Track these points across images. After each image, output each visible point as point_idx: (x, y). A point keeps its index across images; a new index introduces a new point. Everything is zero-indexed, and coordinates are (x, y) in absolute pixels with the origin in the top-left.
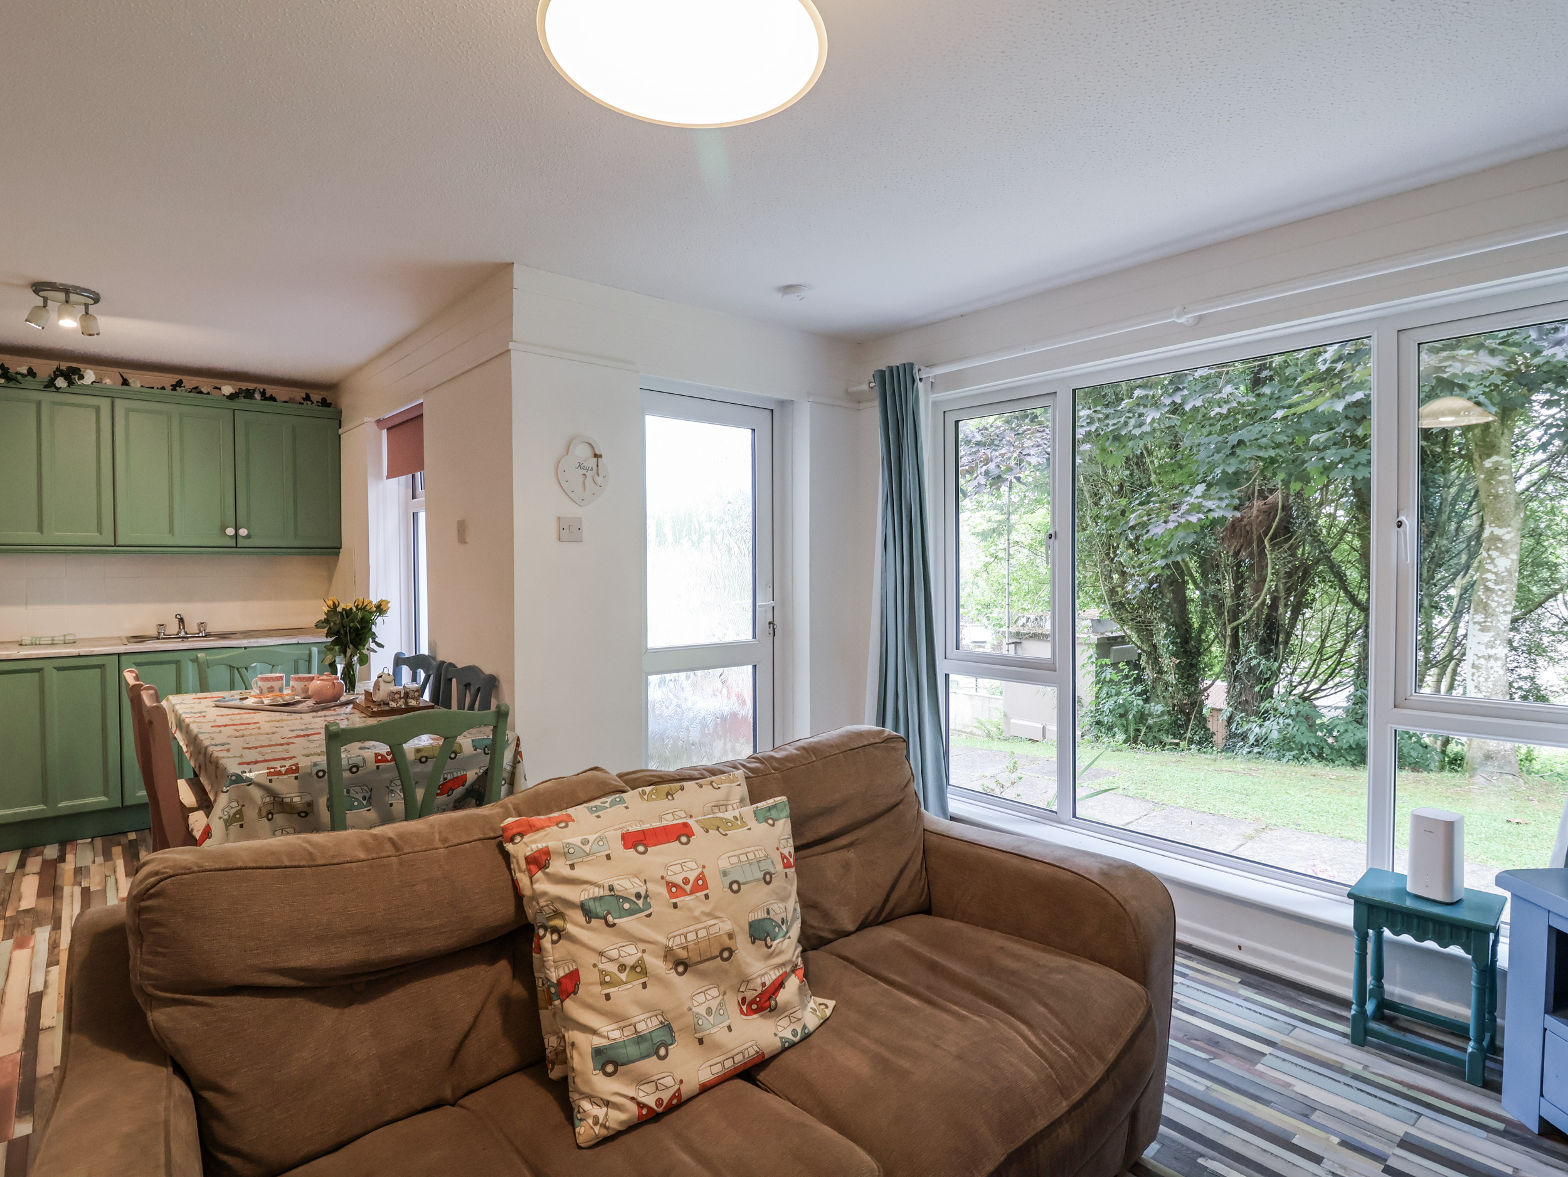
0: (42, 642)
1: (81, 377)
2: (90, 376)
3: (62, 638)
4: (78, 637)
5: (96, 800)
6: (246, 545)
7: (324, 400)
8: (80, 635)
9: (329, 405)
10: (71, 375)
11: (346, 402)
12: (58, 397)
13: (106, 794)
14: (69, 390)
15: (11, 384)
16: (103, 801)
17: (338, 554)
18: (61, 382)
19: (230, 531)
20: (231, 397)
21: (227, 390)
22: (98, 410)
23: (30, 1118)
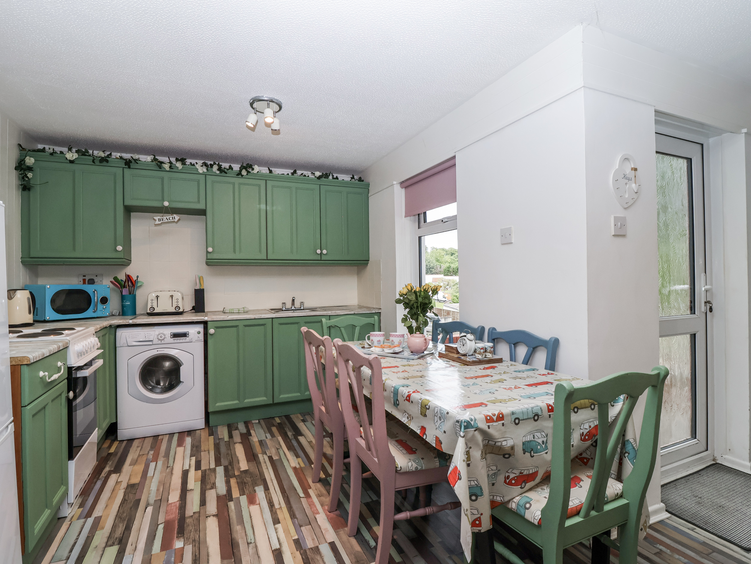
0: (234, 312)
1: (253, 169)
2: (257, 168)
3: (243, 309)
4: (250, 309)
5: (261, 399)
6: (327, 259)
7: (360, 178)
8: (251, 308)
9: (363, 181)
10: (248, 167)
11: (371, 179)
12: (241, 180)
13: (266, 396)
14: (248, 177)
15: (223, 174)
16: (264, 400)
17: (367, 264)
18: (244, 172)
19: (319, 251)
20: (319, 178)
21: (318, 174)
22: (259, 186)
23: (182, 539)
